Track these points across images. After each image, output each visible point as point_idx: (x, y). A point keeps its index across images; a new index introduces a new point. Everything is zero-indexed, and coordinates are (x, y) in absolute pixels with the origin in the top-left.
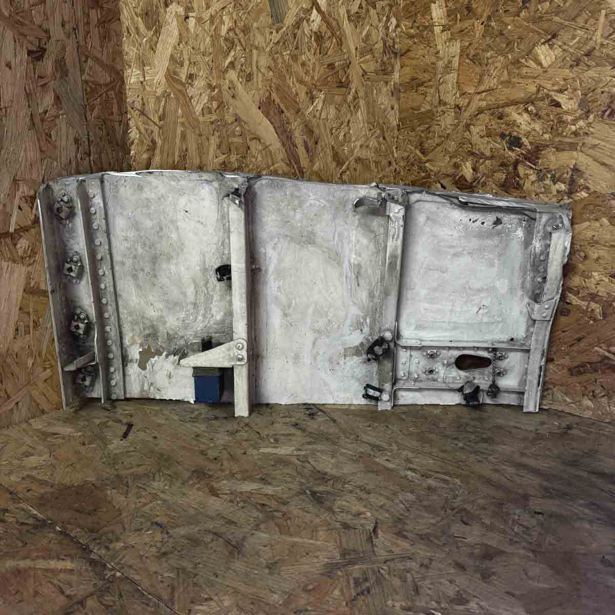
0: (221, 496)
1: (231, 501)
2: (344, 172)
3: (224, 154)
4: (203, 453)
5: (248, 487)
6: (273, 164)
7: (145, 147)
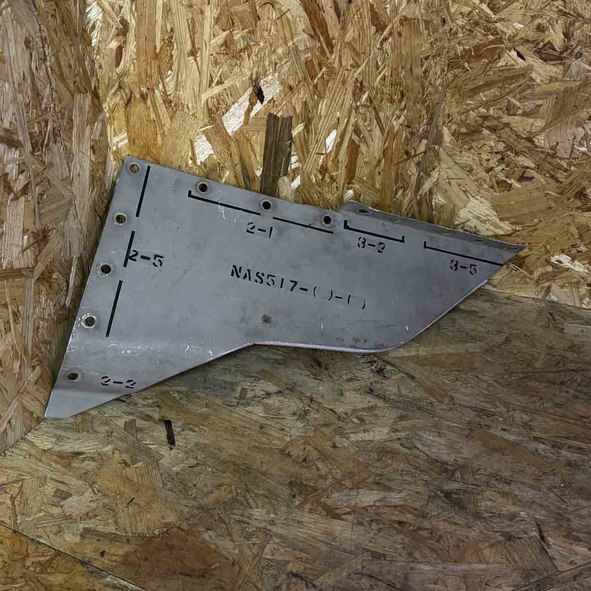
0: (344, 517)
1: (360, 523)
2: (386, 39)
3: (224, 30)
4: (284, 453)
5: (368, 498)
6: (292, 39)
7: (113, 31)
